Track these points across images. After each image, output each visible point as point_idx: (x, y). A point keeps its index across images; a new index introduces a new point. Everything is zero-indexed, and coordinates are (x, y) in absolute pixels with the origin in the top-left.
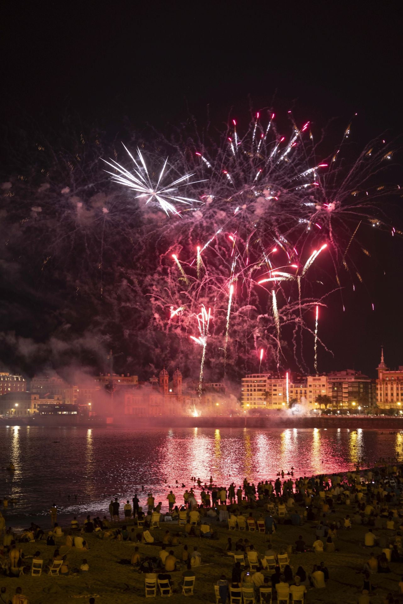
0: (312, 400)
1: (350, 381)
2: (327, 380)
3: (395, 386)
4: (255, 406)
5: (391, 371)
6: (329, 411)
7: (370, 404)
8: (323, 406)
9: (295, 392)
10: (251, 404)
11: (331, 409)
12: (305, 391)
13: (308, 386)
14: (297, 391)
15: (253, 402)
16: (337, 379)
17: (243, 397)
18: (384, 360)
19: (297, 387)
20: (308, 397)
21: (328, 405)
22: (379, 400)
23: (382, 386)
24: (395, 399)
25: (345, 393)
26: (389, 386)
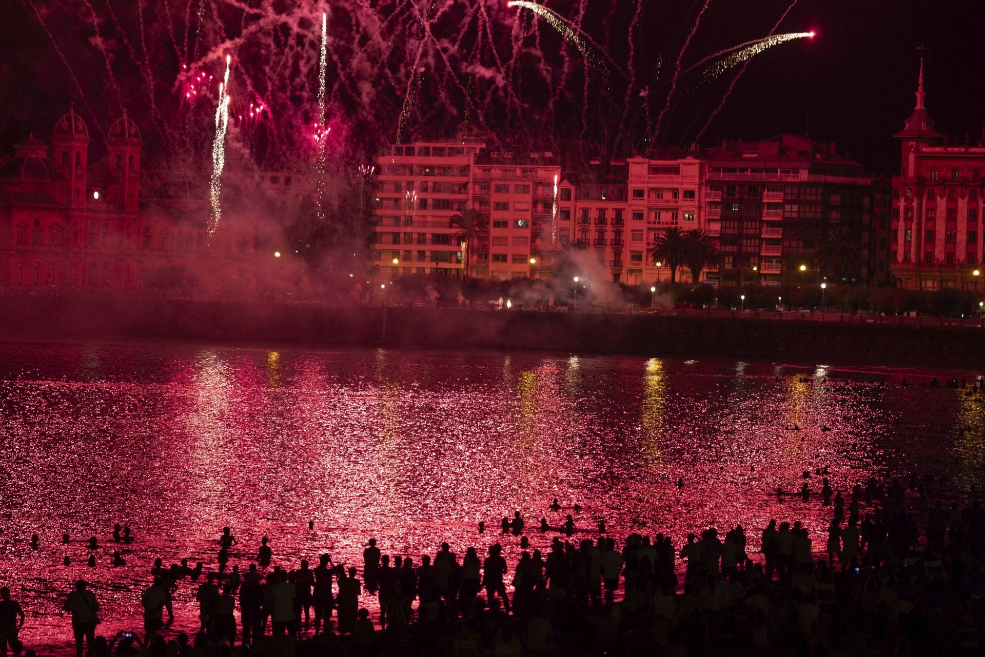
0: (641, 246)
1: (790, 179)
2: (702, 173)
3: (962, 205)
4: (421, 265)
5: (952, 145)
6: (706, 294)
7: (864, 270)
8: (683, 275)
9: (579, 214)
10: (406, 257)
11: (715, 284)
12: (619, 212)
13: (630, 194)
14: (585, 211)
15: (415, 248)
16: (743, 170)
17: (378, 229)
18: (926, 104)
19: (587, 197)
20: (627, 236)
21: (705, 270)
22: (900, 258)
23: (915, 204)
24: (961, 255)
25: (771, 224)
26: (942, 204)
